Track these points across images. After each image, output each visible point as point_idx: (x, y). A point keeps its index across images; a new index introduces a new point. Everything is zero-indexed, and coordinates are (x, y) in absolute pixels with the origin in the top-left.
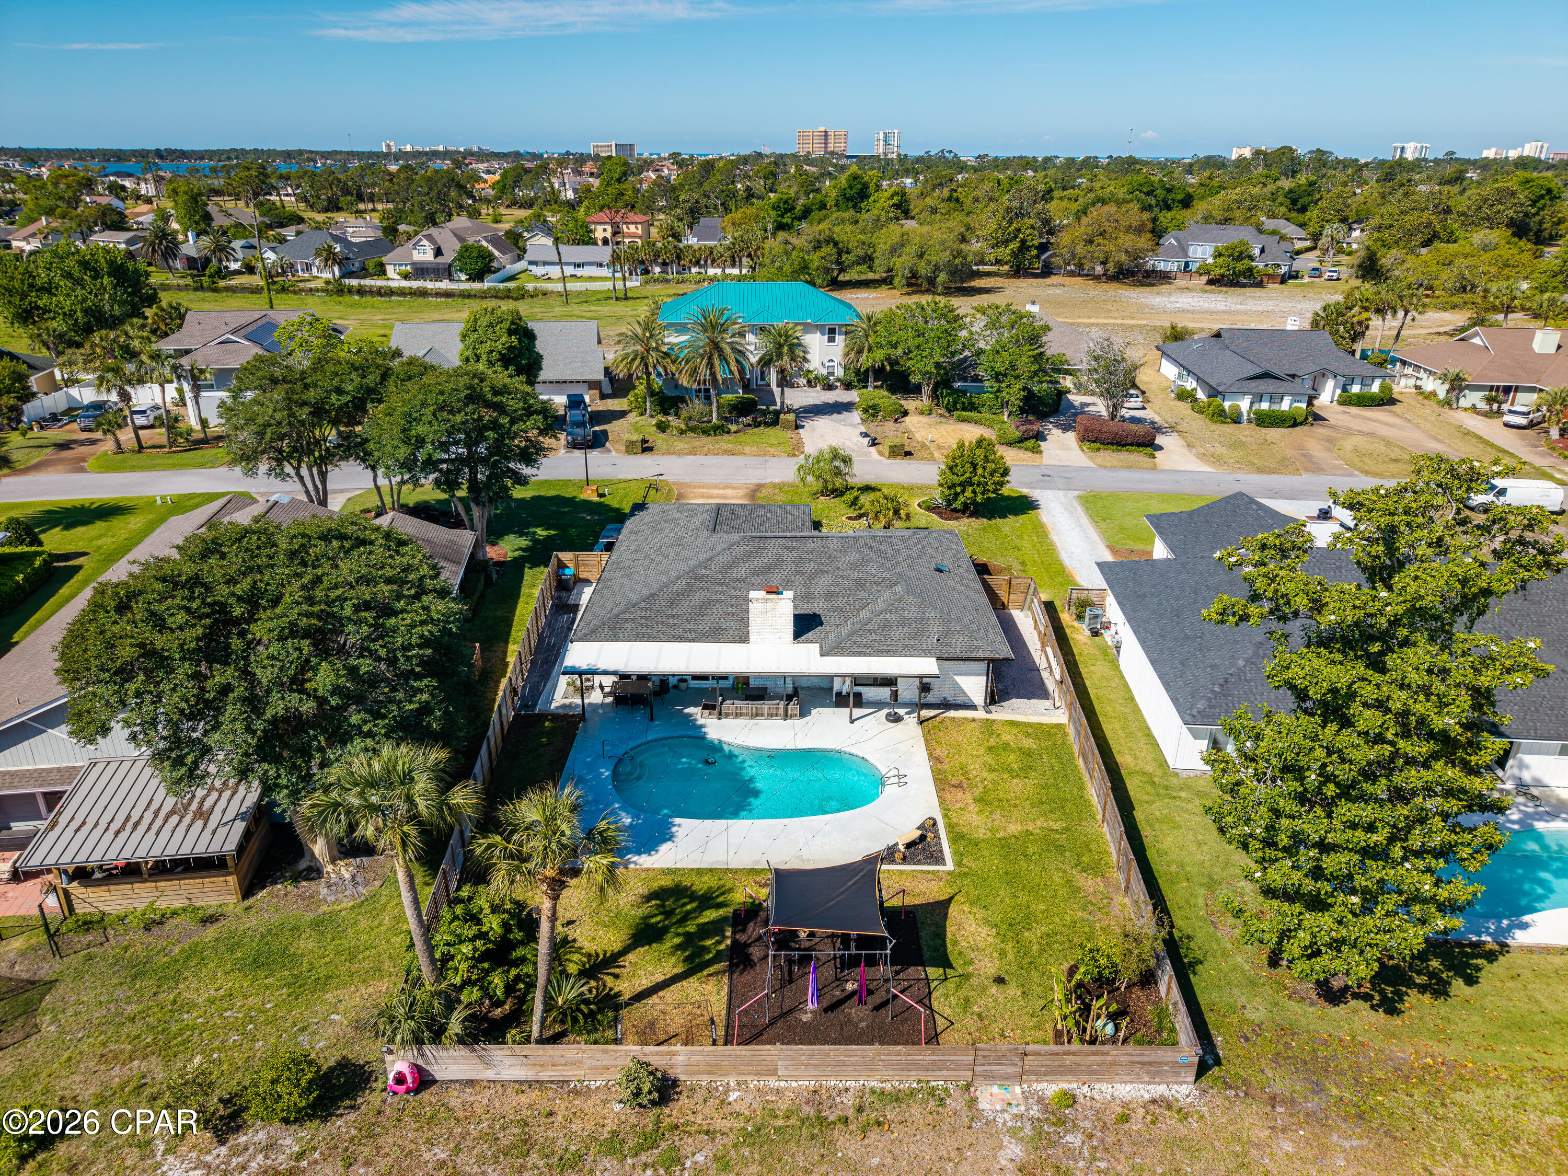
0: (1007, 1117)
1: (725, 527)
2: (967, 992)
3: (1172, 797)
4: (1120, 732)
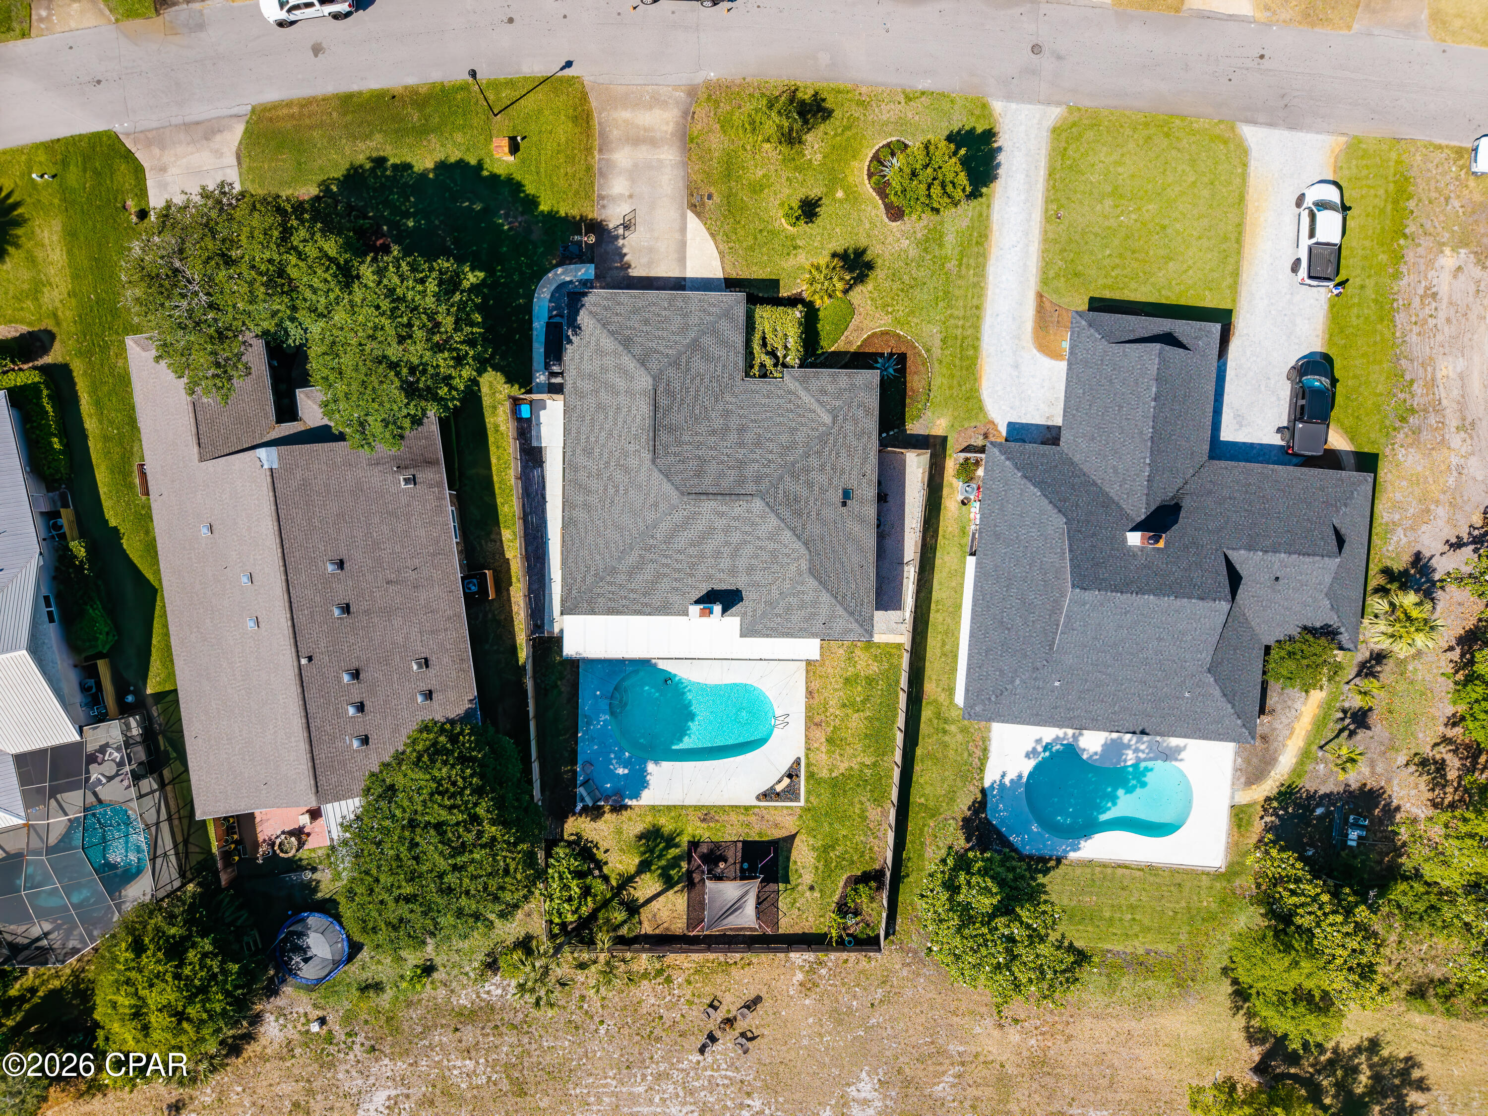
1: (664, 436)
2: (796, 895)
3: (945, 732)
4: (938, 652)
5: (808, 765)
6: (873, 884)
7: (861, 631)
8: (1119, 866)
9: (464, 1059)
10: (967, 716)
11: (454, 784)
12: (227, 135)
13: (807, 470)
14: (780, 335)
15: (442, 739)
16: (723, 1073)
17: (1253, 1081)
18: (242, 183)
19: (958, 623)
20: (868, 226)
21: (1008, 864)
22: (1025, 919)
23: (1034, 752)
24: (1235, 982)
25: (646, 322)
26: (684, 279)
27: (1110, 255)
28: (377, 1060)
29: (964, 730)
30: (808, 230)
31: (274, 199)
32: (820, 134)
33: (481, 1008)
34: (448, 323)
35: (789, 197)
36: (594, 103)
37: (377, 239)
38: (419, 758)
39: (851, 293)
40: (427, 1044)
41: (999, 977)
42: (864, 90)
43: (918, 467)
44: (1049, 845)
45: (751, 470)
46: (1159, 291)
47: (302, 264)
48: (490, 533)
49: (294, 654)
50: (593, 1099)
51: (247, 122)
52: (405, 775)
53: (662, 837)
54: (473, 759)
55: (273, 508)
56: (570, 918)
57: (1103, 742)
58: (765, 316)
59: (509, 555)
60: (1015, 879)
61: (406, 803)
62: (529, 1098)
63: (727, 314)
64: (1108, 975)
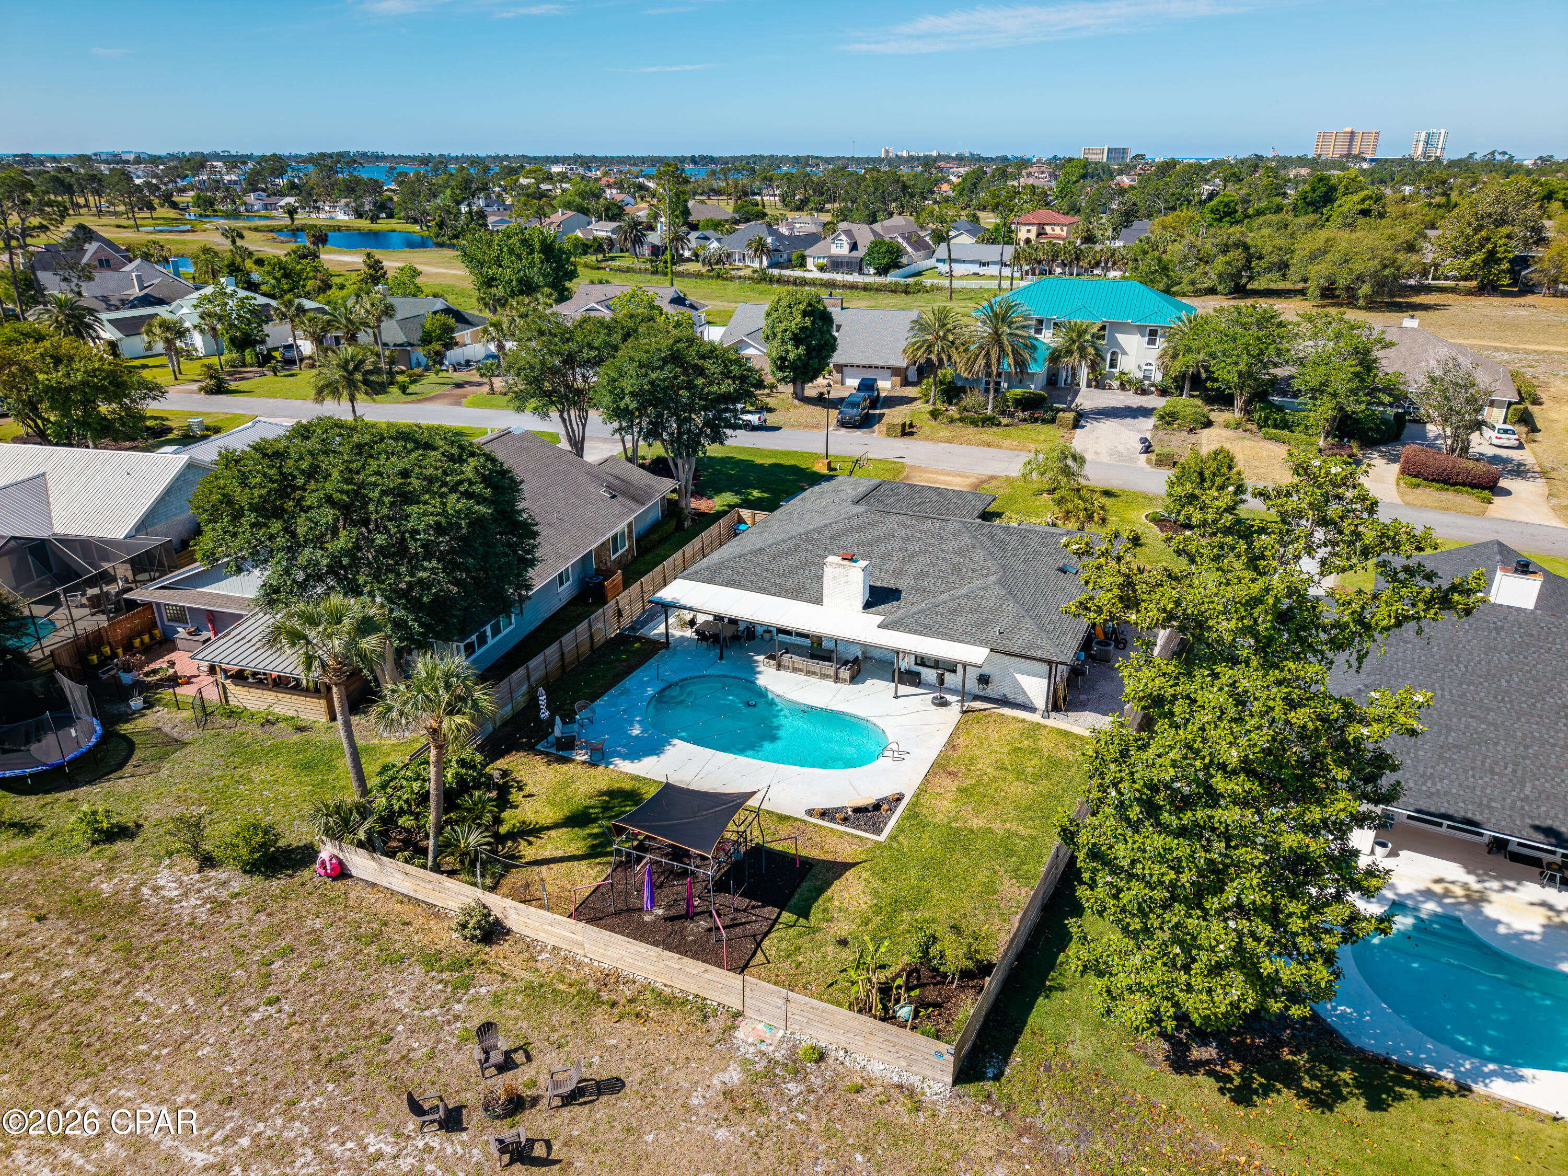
0: (752, 1049)
2: (805, 942)
5: (914, 804)
7: (1054, 650)
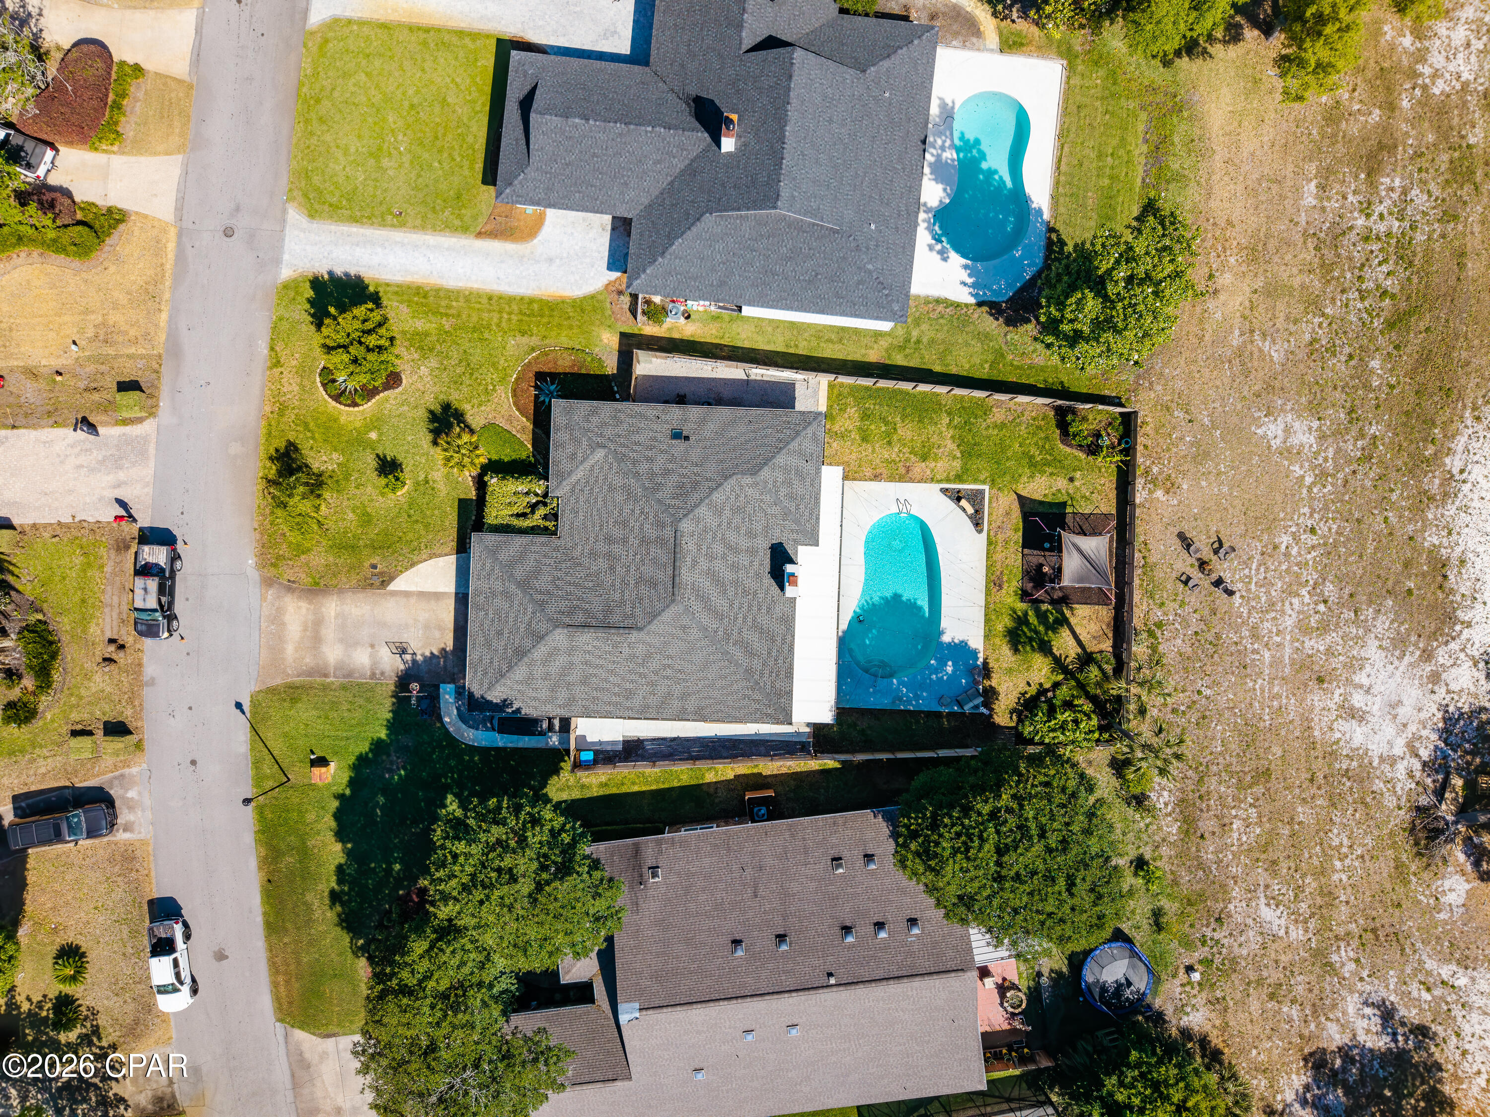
1: (615, 618)
2: (1078, 497)
3: (918, 342)
4: (838, 347)
5: (948, 480)
6: (1069, 418)
7: (815, 425)
8: (1058, 168)
9: (1231, 830)
10: (903, 319)
11: (958, 835)
12: (305, 1047)
13: (652, 475)
14: (514, 499)
15: (913, 846)
16: (1253, 572)
17: (1279, 38)
18: (353, 1033)
19: (809, 325)
20: (406, 408)
21: (1053, 281)
22: (1110, 266)
23: (942, 252)
24: (1178, 53)
25: (499, 633)
26: (457, 594)
27: (439, 163)
28: (1230, 916)
29: (917, 322)
30: (408, 469)
31: (370, 1001)
32: (312, 454)
33: (1181, 812)
34: (497, 832)
35: (375, 487)
36: (278, 681)
37: (412, 901)
38: (933, 870)
39: (473, 426)
40: (1215, 866)
41: (1167, 293)
42: (268, 409)
43: (651, 362)
44: (1035, 239)
45: (651, 531)
46: (477, 113)
47: (436, 977)
48: (708, 794)
49: (825, 990)
50: (1275, 703)
51: (293, 1026)
52: (949, 883)
53: (1017, 628)
54: (934, 816)
55: (679, 1008)
56: (1095, 721)
57: (933, 183)
58: (495, 513)
59: (730, 775)
60: (1069, 274)
61: (976, 884)
62: (1272, 767)
63: (493, 552)
64: (1168, 182)
